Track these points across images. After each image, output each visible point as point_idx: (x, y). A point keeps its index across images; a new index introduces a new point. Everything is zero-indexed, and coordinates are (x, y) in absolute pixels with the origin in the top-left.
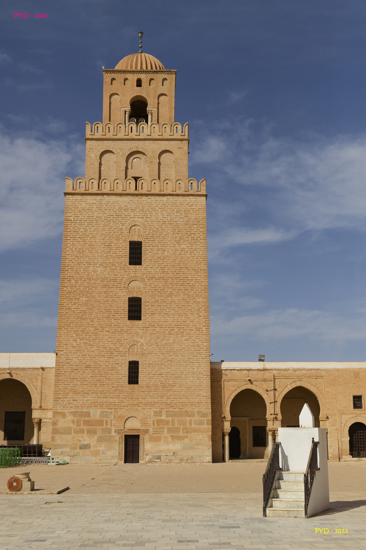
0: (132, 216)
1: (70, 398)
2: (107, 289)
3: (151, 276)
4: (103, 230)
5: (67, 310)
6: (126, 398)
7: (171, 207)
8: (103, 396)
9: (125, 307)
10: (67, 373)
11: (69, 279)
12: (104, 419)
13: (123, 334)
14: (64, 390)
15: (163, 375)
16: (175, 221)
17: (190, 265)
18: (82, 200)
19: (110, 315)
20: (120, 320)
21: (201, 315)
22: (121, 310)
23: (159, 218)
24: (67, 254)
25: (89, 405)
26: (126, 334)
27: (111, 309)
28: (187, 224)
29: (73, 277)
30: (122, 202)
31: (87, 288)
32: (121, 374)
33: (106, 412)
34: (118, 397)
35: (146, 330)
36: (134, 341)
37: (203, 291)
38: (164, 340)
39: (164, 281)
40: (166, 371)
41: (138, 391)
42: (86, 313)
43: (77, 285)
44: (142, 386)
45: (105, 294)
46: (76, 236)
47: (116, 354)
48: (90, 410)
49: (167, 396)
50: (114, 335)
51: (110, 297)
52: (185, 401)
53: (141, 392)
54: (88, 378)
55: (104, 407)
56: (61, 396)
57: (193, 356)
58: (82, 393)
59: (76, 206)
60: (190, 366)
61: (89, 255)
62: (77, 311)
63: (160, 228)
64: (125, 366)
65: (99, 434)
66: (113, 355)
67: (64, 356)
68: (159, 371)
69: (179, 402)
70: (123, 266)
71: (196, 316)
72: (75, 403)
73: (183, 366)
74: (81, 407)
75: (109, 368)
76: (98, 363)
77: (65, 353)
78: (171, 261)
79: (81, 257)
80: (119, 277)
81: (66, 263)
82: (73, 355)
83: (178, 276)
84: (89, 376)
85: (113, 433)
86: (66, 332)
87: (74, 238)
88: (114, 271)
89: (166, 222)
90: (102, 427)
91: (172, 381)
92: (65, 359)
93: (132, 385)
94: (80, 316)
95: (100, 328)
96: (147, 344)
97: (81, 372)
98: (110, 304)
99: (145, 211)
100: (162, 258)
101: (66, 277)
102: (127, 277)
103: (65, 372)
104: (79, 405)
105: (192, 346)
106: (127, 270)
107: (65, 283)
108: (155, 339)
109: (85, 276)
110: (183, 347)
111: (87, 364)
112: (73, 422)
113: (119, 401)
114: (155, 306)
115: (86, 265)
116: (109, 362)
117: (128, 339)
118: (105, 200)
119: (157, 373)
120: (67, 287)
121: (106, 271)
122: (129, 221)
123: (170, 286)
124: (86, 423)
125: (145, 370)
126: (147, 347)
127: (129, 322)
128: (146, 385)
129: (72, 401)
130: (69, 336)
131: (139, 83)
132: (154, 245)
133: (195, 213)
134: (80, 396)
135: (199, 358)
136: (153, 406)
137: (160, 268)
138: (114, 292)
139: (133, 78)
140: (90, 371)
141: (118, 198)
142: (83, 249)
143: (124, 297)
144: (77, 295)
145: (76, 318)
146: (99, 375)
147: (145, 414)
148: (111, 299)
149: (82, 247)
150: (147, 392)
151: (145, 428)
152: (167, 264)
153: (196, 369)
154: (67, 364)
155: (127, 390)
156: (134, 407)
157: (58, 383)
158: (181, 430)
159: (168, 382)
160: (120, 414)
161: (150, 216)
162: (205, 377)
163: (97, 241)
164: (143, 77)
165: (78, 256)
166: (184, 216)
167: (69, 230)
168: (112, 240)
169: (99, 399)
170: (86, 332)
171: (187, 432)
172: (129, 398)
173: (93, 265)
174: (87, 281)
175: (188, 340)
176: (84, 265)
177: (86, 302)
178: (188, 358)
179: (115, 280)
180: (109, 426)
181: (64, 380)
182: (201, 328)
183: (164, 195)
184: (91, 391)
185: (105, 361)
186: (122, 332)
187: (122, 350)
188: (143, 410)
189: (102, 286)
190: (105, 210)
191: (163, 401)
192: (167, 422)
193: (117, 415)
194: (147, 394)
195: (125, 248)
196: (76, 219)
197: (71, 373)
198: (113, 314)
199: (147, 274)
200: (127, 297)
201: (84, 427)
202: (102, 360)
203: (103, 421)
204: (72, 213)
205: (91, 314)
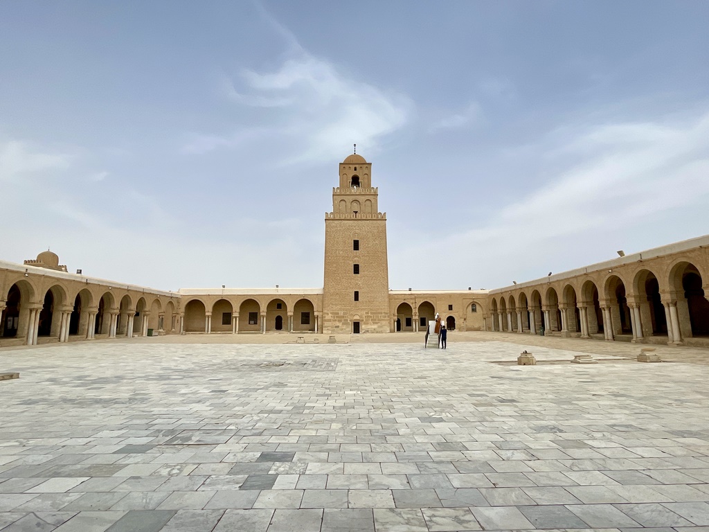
0: (354, 229)
1: (330, 307)
2: (344, 261)
3: (363, 255)
4: (342, 235)
7: (371, 225)
8: (344, 306)
14: (328, 303)
16: (373, 231)
18: (333, 222)
20: (350, 274)
22: (351, 270)
23: (366, 230)
25: (338, 310)
27: (346, 269)
30: (350, 223)
32: (351, 297)
34: (350, 306)
35: (361, 278)
36: (357, 283)
38: (369, 282)
39: (368, 257)
40: (370, 295)
41: (358, 304)
42: (336, 271)
44: (360, 302)
47: (349, 289)
49: (371, 306)
50: (348, 280)
52: (378, 308)
54: (338, 299)
55: (345, 310)
56: (327, 306)
58: (335, 305)
59: (330, 225)
60: (380, 293)
63: (366, 234)
64: (353, 293)
65: (343, 321)
67: (327, 289)
70: (351, 251)
71: (383, 272)
73: (377, 293)
75: (347, 294)
76: (341, 292)
78: (372, 248)
80: (349, 255)
82: (331, 289)
85: (349, 321)
86: (327, 279)
88: (347, 253)
89: (369, 232)
91: (373, 300)
93: (356, 301)
95: (342, 278)
97: (335, 296)
99: (360, 227)
100: (367, 248)
102: (353, 255)
104: (334, 310)
105: (381, 285)
108: (365, 282)
109: (335, 255)
110: (377, 285)
111: (337, 293)
112: (332, 317)
114: (365, 268)
117: (354, 282)
118: (343, 222)
119: (366, 296)
121: (344, 253)
122: (353, 232)
123: (371, 259)
124: (337, 317)
125: (361, 295)
126: (362, 285)
127: (354, 275)
130: (329, 281)
131: (355, 169)
132: (364, 242)
133: (381, 228)
135: (384, 290)
136: (365, 310)
137: (366, 252)
138: (348, 262)
139: (353, 167)
140: (338, 296)
141: (348, 221)
142: (334, 243)
143: (352, 264)
145: (332, 273)
146: (342, 297)
148: (346, 265)
150: (362, 304)
151: (362, 319)
152: (370, 250)
153: (383, 295)
154: (328, 293)
155: (354, 303)
156: (357, 311)
161: (362, 229)
162: (386, 298)
163: (340, 240)
164: (357, 166)
166: (377, 229)
168: (346, 240)
170: (336, 279)
171: (379, 321)
172: (355, 307)
173: (338, 250)
175: (379, 282)
178: (379, 290)
180: (347, 318)
181: (326, 299)
183: (368, 220)
184: (339, 304)
185: (344, 291)
186: (351, 279)
187: (351, 287)
188: (361, 312)
189: (342, 259)
190: (343, 226)
191: (369, 308)
192: (371, 317)
193: (350, 314)
195: (351, 243)
196: (330, 231)
197: (330, 296)
198: (348, 271)
203: (344, 316)
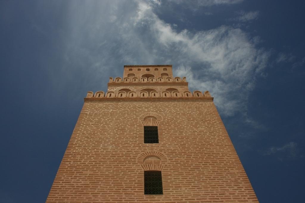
5: (64, 184)
7: (183, 106)
9: (140, 180)
11: (74, 155)
16: (188, 113)
17: (212, 142)
18: (100, 103)
19: (120, 189)
21: (241, 186)
24: (77, 135)
28: (201, 115)
29: (79, 153)
30: (137, 103)
31: (94, 163)
37: (234, 163)
43: (82, 160)
45: (116, 168)
46: (90, 123)
59: (94, 106)
61: (100, 136)
62: (77, 185)
80: (133, 153)
81: (74, 142)
83: (201, 151)
87: (87, 124)
89: (179, 114)
94: (80, 190)
98: (120, 178)
99: (158, 108)
100: (180, 138)
101: (71, 153)
106: (141, 147)
115: (96, 144)
118: (121, 102)
120: (71, 161)
122: (143, 114)
123: (194, 160)
127: (145, 197)
131: (148, 70)
133: (206, 109)
139: (143, 69)
141: (133, 101)
144: (81, 169)
149: (94, 131)
152: (187, 142)
164: (150, 68)
165: (89, 137)
166: (196, 110)
167: (83, 120)
168: (126, 126)
174: (95, 157)
177: (91, 176)
179: (127, 156)
182: (247, 201)
190: (120, 107)
195: (139, 131)
196: (92, 113)
199: (166, 150)
200: (143, 170)
204: (89, 110)
205: (94, 188)
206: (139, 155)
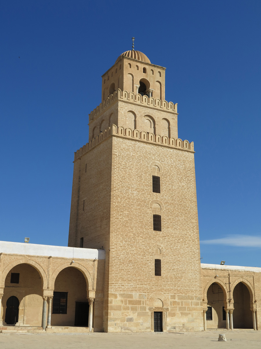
0: (153, 159)
1: (120, 284)
2: (140, 207)
3: (166, 201)
4: (136, 165)
5: (116, 219)
6: (154, 286)
7: (175, 157)
8: (140, 283)
9: (152, 220)
10: (117, 265)
11: (117, 197)
12: (141, 300)
13: (151, 240)
14: (116, 278)
15: (175, 271)
16: (178, 166)
17: (187, 197)
18: (123, 142)
19: (143, 226)
20: (149, 230)
21: (194, 231)
22: (149, 223)
23: (169, 163)
24: (115, 178)
25: (132, 290)
26: (153, 240)
27: (143, 222)
28: (185, 170)
29: (119, 195)
30: (147, 148)
31: (128, 205)
32: (151, 268)
33: (142, 294)
34: (149, 284)
35: (164, 238)
36: (158, 245)
37: (195, 215)
38: (175, 246)
39: (173, 206)
40: (177, 268)
41: (161, 281)
42: (128, 222)
43: (121, 202)
44: (163, 277)
45: (139, 211)
46: (120, 166)
47: (147, 254)
48: (132, 293)
49: (178, 285)
50: (146, 240)
51: (142, 213)
52: (188, 289)
53: (163, 281)
54: (131, 270)
55: (141, 291)
56: (114, 282)
57: (191, 259)
58: (127, 281)
59: (120, 146)
60: (190, 265)
61: (128, 182)
62: (122, 221)
63: (170, 170)
64: (153, 263)
65: (139, 311)
66: (146, 254)
67: (115, 252)
68: (173, 268)
69: (185, 290)
70: (149, 192)
71: (192, 232)
72: (123, 288)
73: (186, 265)
74: (127, 290)
75: (143, 263)
76: (136, 259)
77: (116, 250)
78: (177, 193)
79: (123, 182)
80: (147, 200)
81: (114, 185)
82: (121, 252)
83: (181, 204)
84: (131, 268)
85: (147, 311)
86: (115, 235)
87: (119, 168)
88: (144, 195)
89: (173, 166)
90: (140, 306)
91: (180, 275)
92: (116, 255)
93: (157, 277)
94: (124, 224)
95: (137, 235)
96: (165, 248)
97: (126, 265)
98: (142, 218)
99: (161, 156)
100: (171, 190)
101: (115, 195)
102: (152, 200)
103: (116, 264)
104: (125, 289)
105: (190, 252)
106: (151, 195)
107: (114, 199)
108: (169, 245)
109: (126, 196)
110: (186, 252)
111: (130, 260)
112: (122, 301)
113: (150, 287)
114: (169, 222)
115: (127, 189)
116: (143, 259)
117: (154, 244)
118: (137, 144)
119: (171, 269)
120: (116, 202)
121: (139, 194)
122: (151, 162)
123: (177, 210)
124: (130, 302)
125: (164, 266)
126: (165, 250)
127: (154, 232)
128: (165, 277)
129: (121, 286)
130: (118, 238)
132: (166, 181)
133: (189, 163)
134: (126, 282)
135: (195, 260)
136: (170, 291)
137: (171, 197)
138: (144, 210)
139: (141, 67)
140: (132, 265)
141: (145, 145)
142: (124, 177)
143: (151, 214)
144: (122, 209)
145: (122, 225)
146: (137, 268)
147: (165, 297)
148: (143, 214)
149: (124, 175)
150: (166, 281)
151: (166, 307)
152: (175, 194)
153: (193, 268)
154: (117, 259)
155: (154, 280)
156: (159, 292)
157: (112, 272)
158: (186, 308)
159: (178, 275)
160: (151, 297)
161: (164, 160)
162: (198, 273)
163: (133, 172)
164: (146, 67)
165: (122, 181)
166: (183, 164)
167: (115, 162)
168: (142, 173)
169: (138, 285)
170: (128, 236)
171: (190, 310)
172: (156, 286)
173: (131, 189)
174: (128, 200)
175: (188, 247)
176: (126, 188)
177: (128, 215)
178: (189, 260)
179: (145, 202)
180: (144, 305)
181: (115, 270)
182: (195, 240)
183: (171, 148)
184: (133, 279)
185: (140, 258)
186: (150, 238)
187: (151, 251)
188: (164, 294)
189: (137, 205)
190: (137, 151)
191: (176, 289)
192: (178, 304)
193: (149, 297)
194: (167, 283)
195: (150, 180)
196: (119, 155)
197: (120, 265)
198: (145, 225)
199: (164, 200)
200: (153, 214)
201: (129, 305)
202: (139, 257)
203: (140, 301)
204: (117, 150)
205: (131, 223)
206: (150, 202)
